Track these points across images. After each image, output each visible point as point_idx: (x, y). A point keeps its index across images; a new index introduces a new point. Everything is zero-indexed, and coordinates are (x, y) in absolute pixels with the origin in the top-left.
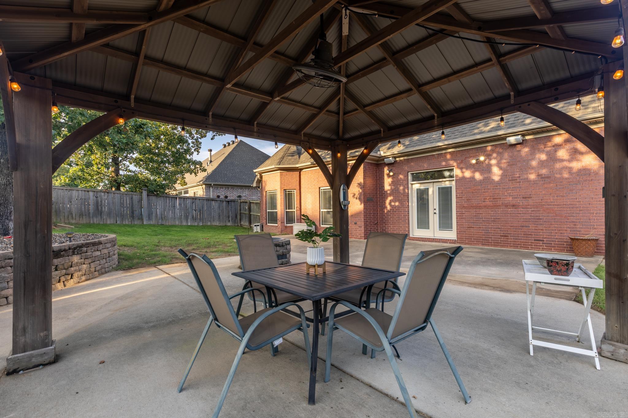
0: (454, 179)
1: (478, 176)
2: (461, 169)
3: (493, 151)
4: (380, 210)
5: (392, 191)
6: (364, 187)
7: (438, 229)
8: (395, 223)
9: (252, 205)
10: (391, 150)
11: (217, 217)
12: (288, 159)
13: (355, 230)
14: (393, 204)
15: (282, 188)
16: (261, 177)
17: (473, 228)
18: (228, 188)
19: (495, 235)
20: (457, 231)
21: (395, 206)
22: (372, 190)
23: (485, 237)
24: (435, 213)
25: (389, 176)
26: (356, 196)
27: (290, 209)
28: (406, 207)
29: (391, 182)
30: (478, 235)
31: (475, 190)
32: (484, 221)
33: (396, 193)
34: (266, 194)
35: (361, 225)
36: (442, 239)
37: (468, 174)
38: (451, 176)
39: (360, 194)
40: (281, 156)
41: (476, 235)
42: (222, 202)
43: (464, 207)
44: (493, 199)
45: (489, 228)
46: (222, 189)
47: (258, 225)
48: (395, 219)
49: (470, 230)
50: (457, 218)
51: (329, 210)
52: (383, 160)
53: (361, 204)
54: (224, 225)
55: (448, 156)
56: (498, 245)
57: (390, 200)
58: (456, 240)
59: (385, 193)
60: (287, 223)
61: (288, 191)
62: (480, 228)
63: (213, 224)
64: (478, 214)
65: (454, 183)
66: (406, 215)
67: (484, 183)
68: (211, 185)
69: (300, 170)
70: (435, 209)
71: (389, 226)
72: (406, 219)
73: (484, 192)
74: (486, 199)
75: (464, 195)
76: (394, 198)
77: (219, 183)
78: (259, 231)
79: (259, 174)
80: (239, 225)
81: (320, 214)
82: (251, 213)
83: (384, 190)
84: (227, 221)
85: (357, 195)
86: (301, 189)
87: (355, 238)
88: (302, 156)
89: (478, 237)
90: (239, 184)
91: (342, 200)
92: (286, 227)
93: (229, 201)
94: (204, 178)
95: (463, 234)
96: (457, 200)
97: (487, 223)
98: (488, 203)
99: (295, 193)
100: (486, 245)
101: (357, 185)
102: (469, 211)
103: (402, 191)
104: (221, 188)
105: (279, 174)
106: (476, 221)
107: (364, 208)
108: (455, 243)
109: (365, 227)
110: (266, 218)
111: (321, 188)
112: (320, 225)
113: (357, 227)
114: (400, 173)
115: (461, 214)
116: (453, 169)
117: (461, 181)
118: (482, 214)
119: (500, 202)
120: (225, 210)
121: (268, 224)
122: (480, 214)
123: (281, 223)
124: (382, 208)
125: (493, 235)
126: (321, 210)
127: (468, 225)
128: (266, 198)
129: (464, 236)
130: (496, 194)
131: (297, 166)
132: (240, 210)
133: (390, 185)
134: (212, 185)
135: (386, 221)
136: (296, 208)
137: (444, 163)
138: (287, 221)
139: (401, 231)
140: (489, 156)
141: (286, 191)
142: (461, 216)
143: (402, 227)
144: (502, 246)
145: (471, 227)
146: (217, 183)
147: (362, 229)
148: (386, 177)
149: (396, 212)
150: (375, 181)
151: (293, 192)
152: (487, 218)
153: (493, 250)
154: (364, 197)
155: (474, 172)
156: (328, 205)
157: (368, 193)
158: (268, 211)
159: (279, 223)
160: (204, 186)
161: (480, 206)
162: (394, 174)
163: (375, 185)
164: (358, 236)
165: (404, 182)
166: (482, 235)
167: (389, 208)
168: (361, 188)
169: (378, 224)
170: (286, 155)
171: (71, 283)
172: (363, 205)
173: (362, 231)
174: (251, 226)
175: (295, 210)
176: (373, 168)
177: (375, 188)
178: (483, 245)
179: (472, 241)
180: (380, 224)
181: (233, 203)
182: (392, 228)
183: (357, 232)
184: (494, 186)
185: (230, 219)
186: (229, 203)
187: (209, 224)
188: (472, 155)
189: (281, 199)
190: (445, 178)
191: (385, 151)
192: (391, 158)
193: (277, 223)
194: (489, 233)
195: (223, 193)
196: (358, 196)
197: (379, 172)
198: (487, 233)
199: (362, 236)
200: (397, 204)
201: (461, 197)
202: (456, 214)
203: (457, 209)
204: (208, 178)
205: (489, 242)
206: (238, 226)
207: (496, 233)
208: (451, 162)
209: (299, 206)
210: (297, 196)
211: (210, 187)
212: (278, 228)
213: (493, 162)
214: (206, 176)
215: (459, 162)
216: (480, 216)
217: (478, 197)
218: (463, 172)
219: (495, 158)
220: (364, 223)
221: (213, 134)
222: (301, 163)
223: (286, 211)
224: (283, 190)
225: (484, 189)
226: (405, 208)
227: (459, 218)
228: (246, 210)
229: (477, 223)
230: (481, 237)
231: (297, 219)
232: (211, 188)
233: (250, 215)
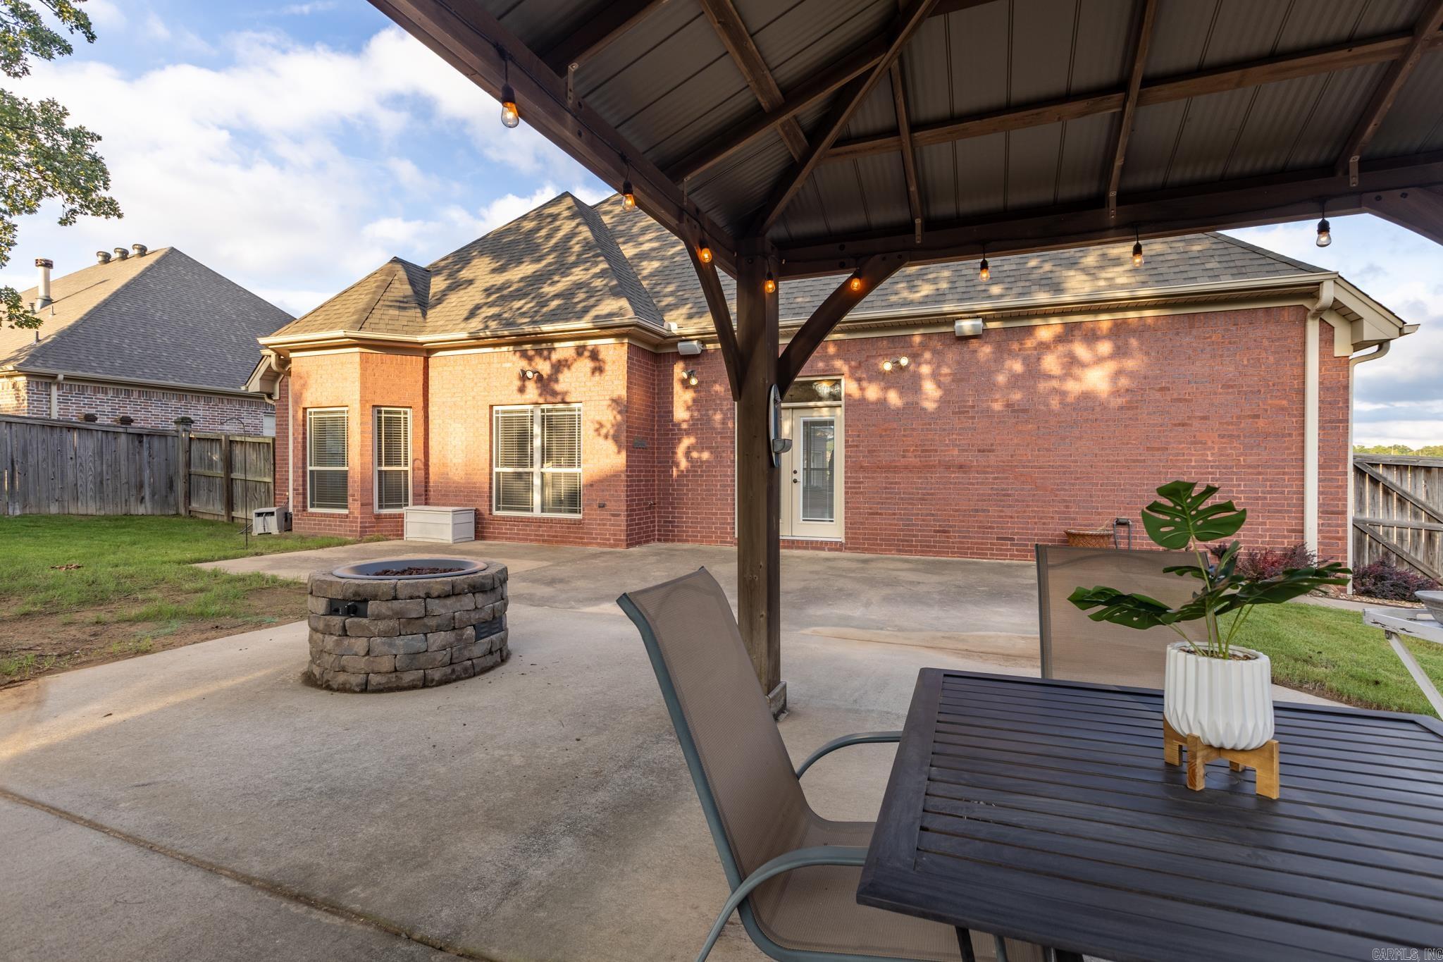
0: (842, 403)
1: (894, 398)
2: (859, 380)
3: (924, 346)
4: (659, 471)
5: (693, 425)
6: (627, 411)
7: (801, 518)
8: (699, 504)
9: (238, 450)
10: (695, 320)
11: (90, 486)
12: (388, 317)
13: (599, 524)
14: (695, 455)
15: (367, 401)
16: (284, 362)
17: (881, 514)
18: (128, 393)
19: (924, 531)
20: (846, 523)
21: (701, 462)
22: (644, 419)
23: (904, 535)
24: (795, 481)
25: (685, 384)
26: (604, 431)
27: (391, 465)
28: (729, 466)
29: (690, 403)
30: (890, 530)
31: (886, 430)
32: (902, 499)
33: (702, 429)
34: (304, 417)
35: (618, 510)
36: (812, 542)
37: (873, 392)
38: (835, 397)
39: (617, 426)
40: (361, 305)
41: (886, 529)
42: (110, 436)
43: (862, 467)
44: (923, 451)
45: (912, 515)
46: (100, 396)
47: (272, 514)
48: (699, 494)
49: (873, 519)
50: (846, 493)
51: (520, 470)
52: (675, 345)
53: (619, 452)
54: (121, 510)
55: (832, 350)
56: (930, 551)
57: (689, 448)
58: (844, 541)
59: (674, 430)
60: (381, 507)
61: (386, 412)
62: (894, 514)
63: (73, 510)
64: (892, 483)
65: (840, 412)
66: (729, 486)
67: (905, 416)
68: (54, 377)
69: (426, 352)
70: (795, 472)
71: (684, 513)
72: (728, 495)
73: (904, 436)
74: (908, 451)
75: (863, 441)
76: (697, 443)
77: (90, 375)
78: (275, 531)
79: (273, 355)
80: (182, 511)
81: (491, 479)
82: (234, 475)
83: (672, 421)
84: (132, 499)
85: (608, 428)
86: (430, 409)
87: (598, 544)
88: (430, 313)
89: (890, 535)
90: (171, 383)
91: (772, 437)
92: (378, 517)
93: (140, 435)
94: (20, 351)
95: (859, 529)
96: (847, 452)
97: (909, 504)
98: (912, 460)
99: (411, 419)
100: (906, 551)
101: (609, 402)
102: (873, 478)
103: (718, 426)
104: (96, 391)
105: (357, 358)
106: (887, 499)
107: (627, 466)
108: (841, 550)
109: (628, 516)
110: (305, 489)
111: (495, 408)
112: (491, 510)
113: (605, 514)
114: (715, 382)
115: (855, 483)
116: (840, 380)
117: (856, 407)
118: (900, 483)
119: (935, 459)
120: (123, 463)
121: (310, 510)
122: (896, 483)
123: (362, 505)
124: (664, 467)
125: (920, 530)
126: (495, 470)
127: (870, 508)
128: (305, 430)
129: (860, 534)
130: (928, 440)
131: (420, 339)
132: (188, 464)
133: (688, 408)
134: (61, 377)
135: (676, 499)
136: (414, 461)
137: (821, 365)
138: (380, 500)
139: (713, 523)
140: (915, 357)
141: (380, 412)
142: (854, 488)
143: (716, 514)
144: (938, 553)
145: (877, 514)
146: (79, 373)
147: (622, 521)
148: (677, 387)
149: (703, 476)
150: (650, 397)
151: (402, 416)
152: (909, 494)
153: (934, 562)
154: (627, 437)
155: (886, 389)
156: (515, 456)
157: (636, 428)
158: (309, 468)
159: (354, 508)
160: (22, 381)
161: (896, 467)
162: (700, 383)
163: (650, 406)
164: (609, 540)
165: (725, 403)
166: (899, 530)
167: (684, 464)
168: (620, 412)
169: (654, 508)
170: (381, 302)
172: (624, 454)
173: (620, 526)
174: (234, 514)
175: (409, 468)
176: (647, 364)
177: (649, 416)
178: (899, 551)
179: (878, 545)
180: (659, 507)
181: (156, 443)
182: (690, 518)
183: (607, 530)
184: (925, 424)
185: (147, 492)
186: (141, 442)
187: (54, 509)
188: (882, 353)
189: (362, 432)
190: (820, 399)
191: (681, 321)
192: (695, 343)
193: (346, 507)
194: (913, 525)
195: (107, 409)
196: (612, 432)
197: (658, 376)
198: (909, 525)
199: (620, 540)
200: (706, 456)
201: (857, 446)
202: (846, 482)
203: (846, 472)
204: (40, 352)
205: (912, 546)
206: (178, 514)
207: (927, 526)
208: (839, 364)
209: (422, 457)
210: (415, 426)
211: (48, 385)
212: (351, 522)
213: (925, 369)
214: (31, 346)
215: (853, 363)
216: (894, 488)
217: (891, 446)
218: (862, 389)
219: (929, 363)
220: (628, 506)
221: (69, 206)
222: (434, 332)
223: (380, 472)
224: (369, 406)
225: (905, 430)
226: (724, 467)
227: (852, 493)
228: (211, 465)
229: (889, 503)
230: (895, 535)
231: (414, 495)
232: (54, 388)
233: (230, 483)
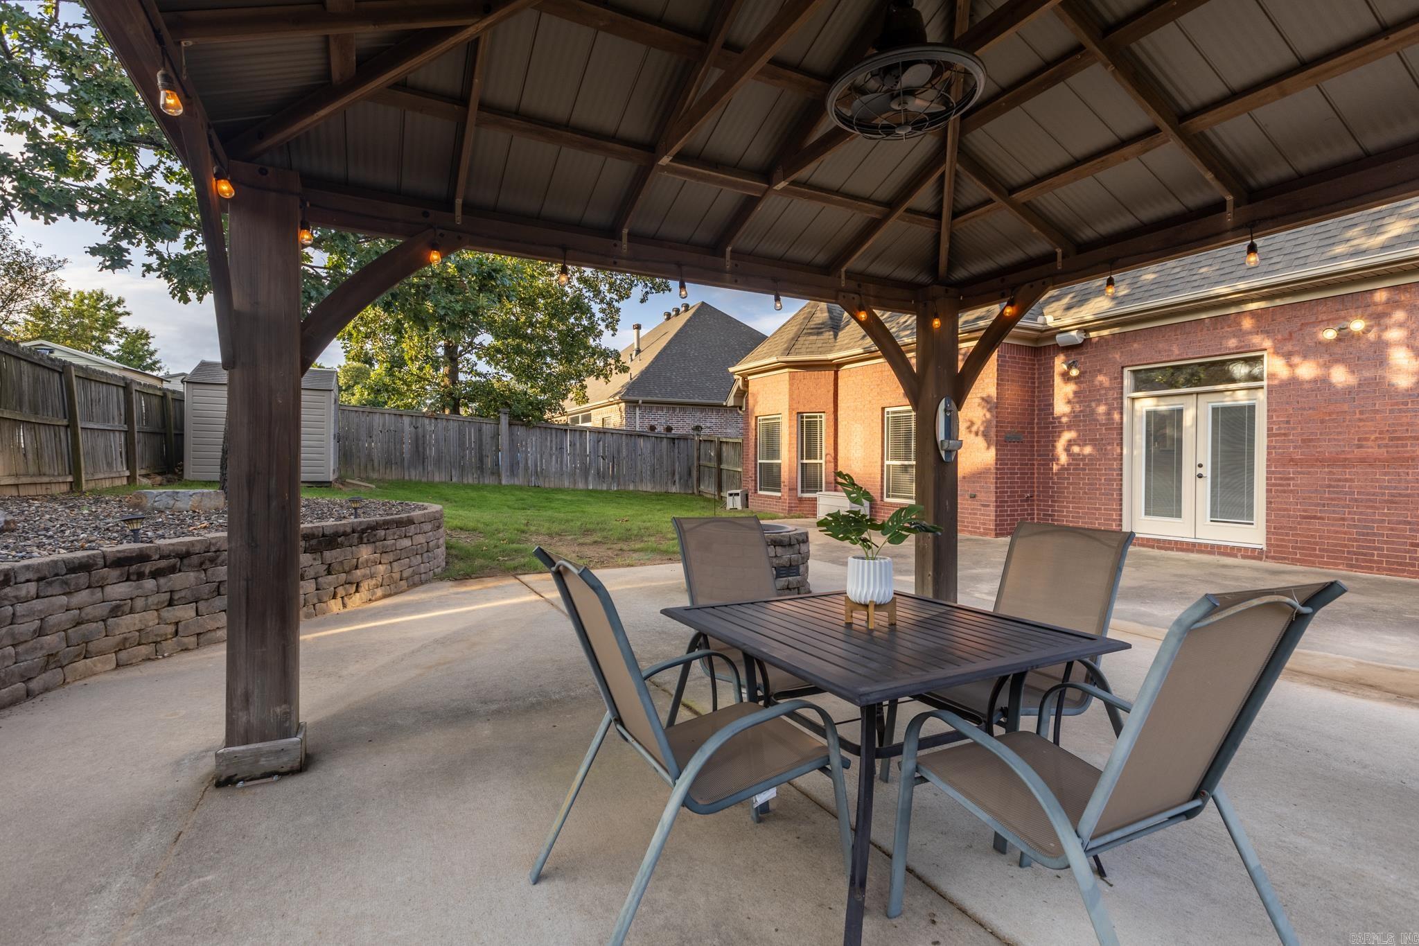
0: (1265, 383)
1: (1340, 376)
2: (1288, 356)
3: (1393, 304)
4: (1038, 465)
5: (1075, 417)
6: (997, 408)
7: (1209, 519)
8: (1080, 498)
9: (724, 448)
10: (1073, 311)
11: (649, 473)
12: (808, 342)
13: (970, 514)
14: (1076, 449)
15: (793, 410)
16: (746, 383)
17: (1323, 518)
18: (674, 410)
19: (1393, 543)
20: (1268, 527)
21: (1083, 455)
22: (1019, 414)
23: (1359, 547)
24: (1200, 476)
25: (1066, 377)
26: (974, 429)
27: (811, 459)
28: (1115, 459)
29: (1071, 395)
30: (1335, 539)
31: (1330, 414)
32: (1356, 500)
33: (1085, 421)
34: (756, 423)
35: (987, 501)
36: (1219, 547)
37: (1307, 370)
38: (1252, 378)
39: (987, 424)
40: (791, 336)
41: (1329, 538)
42: (659, 440)
43: (1292, 460)
44: (1391, 439)
45: (1373, 521)
46: (660, 412)
47: (738, 494)
48: (1081, 489)
49: (1309, 524)
50: (1268, 491)
51: (906, 463)
52: (1053, 337)
53: (988, 448)
54: (663, 490)
55: (1247, 324)
56: (1404, 571)
57: (1070, 441)
58: (1265, 549)
59: (1055, 423)
60: (802, 492)
61: (807, 417)
62: (1343, 519)
63: (640, 489)
64: (1339, 480)
65: (1262, 396)
66: (1115, 480)
67: (1361, 395)
68: (637, 402)
69: (836, 366)
70: (1200, 466)
71: (1065, 507)
72: (1114, 490)
73: (1360, 420)
74: (1367, 439)
75: (1294, 429)
76: (1079, 436)
77: (655, 399)
78: (739, 507)
79: (741, 378)
80: (695, 491)
81: (882, 471)
82: (722, 467)
83: (1053, 414)
84: (669, 482)
85: (978, 425)
86: (839, 413)
87: (970, 532)
88: (840, 334)
89: (1336, 545)
90: (697, 400)
91: (941, 435)
92: (801, 500)
93: (674, 439)
94: (623, 387)
95: (1287, 535)
96: (1269, 441)
97: (1368, 507)
98: (1372, 450)
99: (825, 421)
100: (1362, 568)
101: (980, 401)
102: (1309, 473)
103: (1102, 419)
104: (657, 409)
105: (787, 377)
106: (1332, 499)
107: (997, 459)
108: (1261, 559)
109: (997, 506)
110: (756, 477)
111: (886, 410)
112: (882, 497)
113: (976, 504)
114: (1100, 371)
115: (1281, 479)
116: (1262, 356)
117: (1284, 391)
118: (1352, 480)
120: (665, 457)
121: (760, 493)
122: (1346, 480)
123: (790, 489)
124: (1044, 460)
125: (1386, 542)
126: (887, 463)
127: (1305, 511)
128: (756, 432)
129: (1289, 541)
130: (1402, 425)
131: (830, 357)
132: (699, 459)
133: (1069, 402)
134: (640, 402)
135: (1056, 492)
136: (826, 455)
137: (1232, 343)
138: (802, 487)
139: (1097, 519)
140: (1378, 318)
141: (802, 417)
142: (1280, 485)
143: (1100, 509)
145: (1315, 517)
146: (649, 398)
147: (991, 511)
148: (1058, 380)
149: (1085, 469)
150: (1027, 391)
151: (818, 419)
152: (1368, 494)
153: (1384, 582)
154: (997, 431)
155: (1327, 366)
156: (902, 452)
157: (1008, 422)
158: (759, 461)
159: (785, 490)
160: (623, 405)
161: (1345, 459)
162: (1082, 374)
163: (1028, 401)
164: (979, 528)
165: (1111, 393)
166: (1349, 540)
167: (1063, 458)
168: (989, 410)
169: (1033, 501)
170: (805, 331)
171: (356, 601)
172: (993, 451)
173: (989, 515)
174: (722, 494)
175: (823, 461)
176: (1025, 359)
177: (1027, 410)
178: (1351, 566)
179: (1317, 556)
180: (1038, 500)
181: (682, 443)
182: (1071, 512)
183: (977, 519)
184: (1397, 404)
185: (677, 477)
186: (674, 443)
187: (631, 488)
188: (1324, 318)
189: (790, 434)
190: (1233, 381)
191: (1058, 313)
192: (1074, 333)
193: (779, 491)
194: (1374, 534)
195: (664, 421)
196: (982, 429)
197: (1039, 369)
198: (1368, 534)
199: (989, 529)
200: (1088, 450)
201: (1285, 435)
202: (1267, 479)
203: (1268, 466)
204: (632, 387)
205: (1371, 561)
206: (693, 493)
207: (1398, 536)
208: (1257, 340)
209: (832, 452)
210: (827, 427)
211: (635, 407)
212: (783, 503)
213: (1394, 334)
214: (628, 383)
215: (1279, 337)
216: (1344, 487)
217: (1340, 433)
218: (1291, 366)
219: (1401, 325)
220: (997, 497)
221: (645, 290)
222: (840, 350)
223: (802, 464)
224: (794, 413)
225: (1361, 413)
226: (1109, 459)
227: (1277, 491)
228: (710, 460)
229: (1334, 505)
230: (1345, 546)
231: (826, 483)
232: (637, 409)
233: (720, 471)
